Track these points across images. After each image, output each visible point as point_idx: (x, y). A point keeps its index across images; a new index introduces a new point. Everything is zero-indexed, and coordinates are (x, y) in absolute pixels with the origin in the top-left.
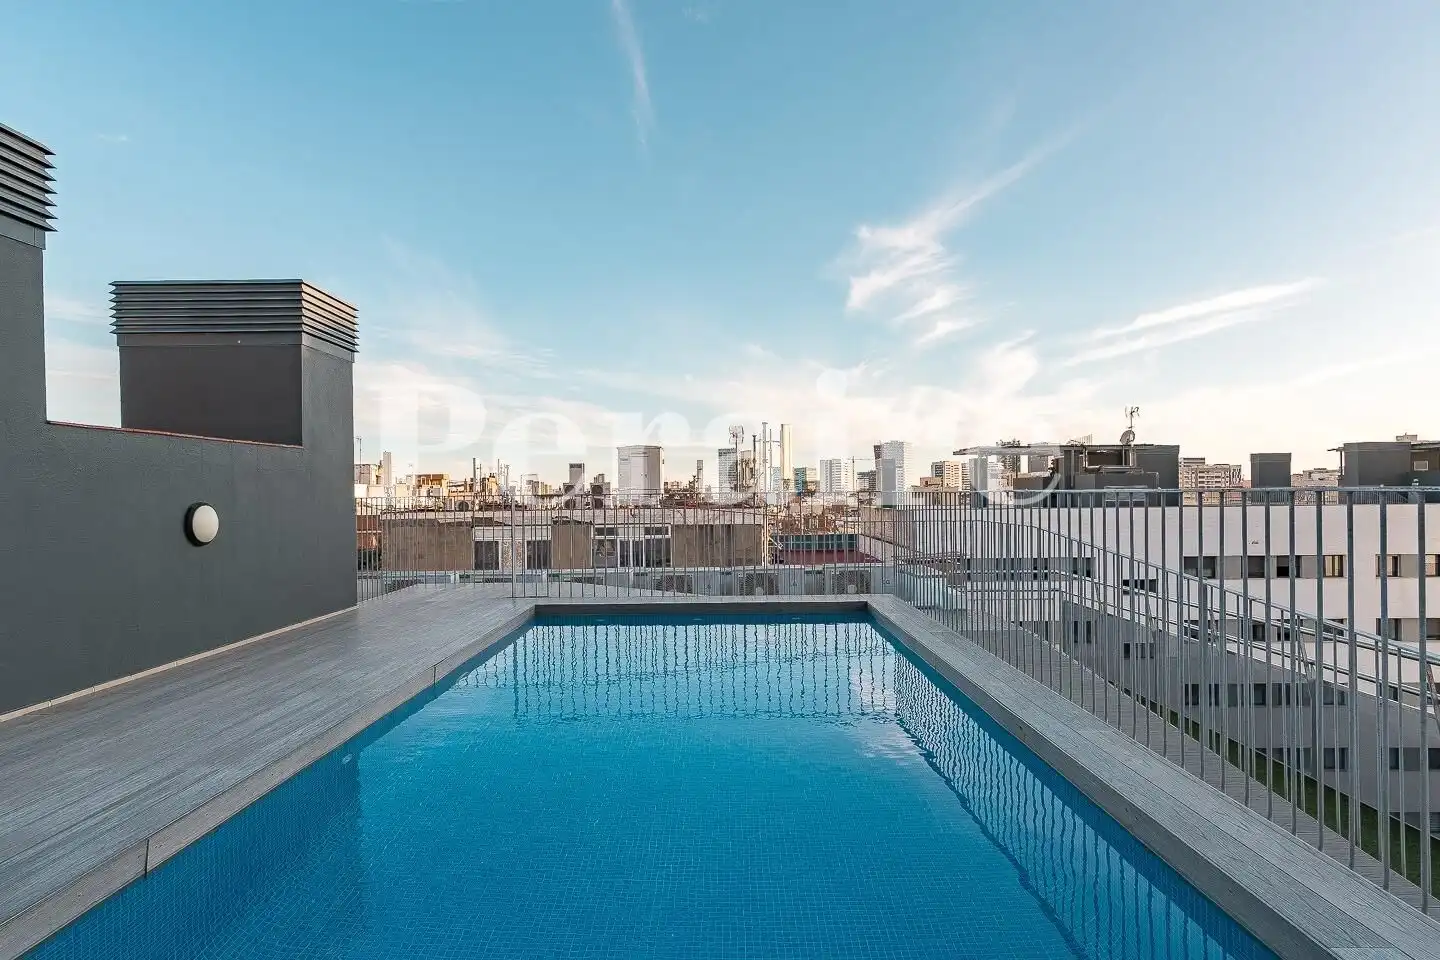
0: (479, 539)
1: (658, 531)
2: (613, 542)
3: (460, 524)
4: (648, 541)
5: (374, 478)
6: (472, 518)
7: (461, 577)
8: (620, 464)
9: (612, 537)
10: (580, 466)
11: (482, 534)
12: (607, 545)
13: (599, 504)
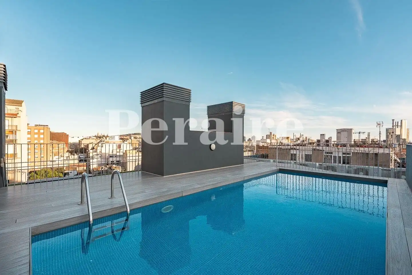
0: (292, 153)
1: (348, 154)
2: (331, 156)
3: (287, 149)
4: (343, 157)
5: (272, 138)
6: (290, 148)
7: (274, 161)
8: (337, 134)
9: (331, 155)
10: (324, 135)
11: (292, 152)
12: (329, 157)
13: (328, 146)
